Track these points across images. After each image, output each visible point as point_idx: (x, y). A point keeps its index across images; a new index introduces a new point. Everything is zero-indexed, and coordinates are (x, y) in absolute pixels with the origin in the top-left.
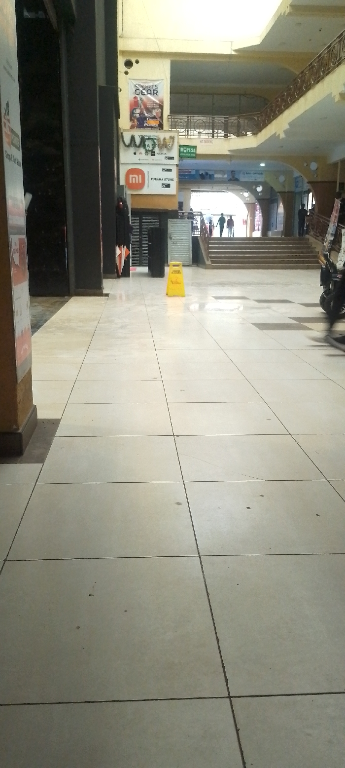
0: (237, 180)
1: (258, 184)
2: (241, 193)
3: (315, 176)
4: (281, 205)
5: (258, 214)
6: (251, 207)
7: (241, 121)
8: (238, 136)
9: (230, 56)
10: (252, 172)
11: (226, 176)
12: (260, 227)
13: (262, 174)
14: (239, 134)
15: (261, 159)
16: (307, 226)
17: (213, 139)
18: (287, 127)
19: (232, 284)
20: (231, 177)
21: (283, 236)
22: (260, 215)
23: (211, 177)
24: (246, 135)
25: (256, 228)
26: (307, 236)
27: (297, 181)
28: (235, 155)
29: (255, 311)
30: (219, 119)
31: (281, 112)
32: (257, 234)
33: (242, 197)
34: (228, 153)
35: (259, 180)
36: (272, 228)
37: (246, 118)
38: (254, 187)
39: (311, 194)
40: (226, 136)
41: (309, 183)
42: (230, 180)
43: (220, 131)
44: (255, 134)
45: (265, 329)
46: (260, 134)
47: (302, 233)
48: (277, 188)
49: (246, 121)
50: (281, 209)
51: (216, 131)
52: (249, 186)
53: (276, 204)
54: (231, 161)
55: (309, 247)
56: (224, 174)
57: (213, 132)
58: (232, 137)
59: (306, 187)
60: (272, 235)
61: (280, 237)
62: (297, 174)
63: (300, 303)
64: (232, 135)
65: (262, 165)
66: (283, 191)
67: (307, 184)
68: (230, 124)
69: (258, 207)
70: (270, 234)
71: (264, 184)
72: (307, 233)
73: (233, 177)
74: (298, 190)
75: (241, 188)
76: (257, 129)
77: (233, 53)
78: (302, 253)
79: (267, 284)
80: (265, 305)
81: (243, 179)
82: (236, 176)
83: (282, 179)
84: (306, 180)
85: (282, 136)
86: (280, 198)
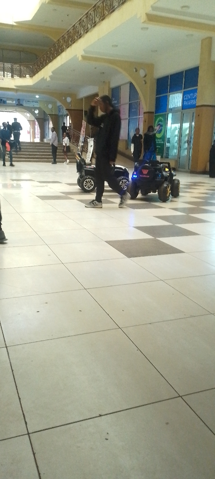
0: (21, 105)
1: (35, 108)
2: (25, 114)
3: (70, 106)
4: (51, 123)
5: (37, 128)
6: (32, 123)
7: (22, 68)
8: (20, 77)
9: (12, 26)
10: (31, 101)
12: (39, 136)
13: (38, 102)
14: (21, 75)
15: (37, 92)
17: (4, 78)
18: (51, 74)
20: (17, 103)
22: (39, 128)
24: (25, 77)
25: (36, 136)
27: (59, 109)
28: (18, 89)
29: (38, 188)
30: (8, 65)
31: (47, 64)
32: (37, 140)
33: (26, 116)
34: (15, 88)
36: (46, 137)
37: (25, 66)
38: (33, 110)
39: (68, 117)
40: (12, 76)
41: (66, 110)
42: (17, 105)
43: (8, 73)
44: (31, 76)
45: (45, 199)
46: (34, 77)
48: (47, 112)
49: (25, 68)
51: (6, 73)
52: (30, 110)
53: (47, 122)
54: (17, 92)
56: (13, 101)
57: (4, 73)
58: (16, 77)
59: (65, 112)
62: (59, 104)
63: (66, 183)
65: (37, 97)
66: (51, 114)
68: (14, 69)
69: (37, 123)
70: (45, 141)
71: (39, 109)
73: (19, 103)
74: (61, 114)
75: (24, 110)
76: (33, 73)
77: (15, 24)
79: (45, 172)
80: (45, 184)
82: (21, 103)
83: (50, 106)
84: (65, 108)
85: (48, 79)
86: (50, 118)
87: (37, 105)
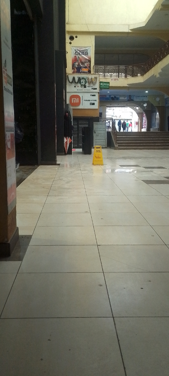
0: (132, 100)
1: (144, 102)
2: (135, 108)
4: (158, 113)
6: (140, 115)
7: (135, 68)
8: (133, 76)
9: (128, 33)
10: (141, 96)
11: (126, 98)
12: (146, 126)
13: (146, 97)
15: (146, 89)
17: (118, 78)
18: (160, 71)
19: (130, 158)
20: (129, 99)
21: (159, 131)
22: (146, 119)
23: (118, 99)
24: (137, 76)
25: (144, 126)
27: (166, 101)
28: (131, 87)
29: (144, 173)
30: (122, 67)
31: (157, 63)
32: (144, 130)
33: (135, 110)
34: (127, 86)
35: (144, 100)
36: (153, 126)
37: (137, 67)
38: (142, 104)
40: (126, 77)
42: (128, 100)
43: (122, 74)
44: (142, 75)
45: (150, 184)
46: (145, 76)
48: (155, 104)
49: (137, 68)
50: (158, 116)
51: (120, 74)
52: (140, 104)
53: (154, 113)
54: (129, 90)
56: (125, 97)
57: (119, 74)
58: (129, 77)
60: (153, 130)
61: (157, 131)
62: (167, 96)
64: (129, 76)
65: (147, 92)
66: (159, 106)
68: (128, 70)
69: (145, 115)
70: (152, 130)
71: (147, 102)
73: (130, 98)
74: (167, 105)
75: (135, 105)
76: (143, 72)
77: (130, 31)
79: (151, 158)
80: (150, 170)
81: (135, 99)
82: (132, 98)
83: (158, 99)
85: (158, 76)
86: (157, 110)
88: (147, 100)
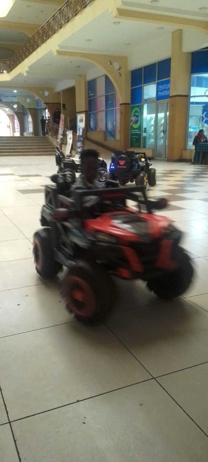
1: (14, 103)
2: (4, 109)
3: (48, 99)
4: (30, 117)
5: (17, 122)
6: (11, 117)
10: (9, 96)
12: (19, 130)
13: (15, 97)
15: (15, 88)
16: (47, 130)
18: (27, 69)
21: (33, 136)
22: (18, 122)
24: (3, 73)
25: (16, 131)
26: (47, 136)
27: (37, 102)
29: (19, 182)
31: (23, 60)
32: (17, 134)
33: (5, 111)
36: (26, 131)
37: (2, 63)
38: (12, 105)
39: (47, 111)
41: (45, 103)
44: (9, 72)
45: (26, 193)
46: (11, 73)
47: (44, 134)
48: (26, 106)
50: (30, 119)
52: (9, 105)
53: (26, 116)
55: (49, 142)
59: (44, 106)
60: (27, 134)
61: (31, 136)
62: (37, 98)
65: (15, 91)
66: (30, 108)
67: (44, 104)
69: (16, 117)
70: (25, 134)
71: (17, 103)
72: (47, 133)
74: (39, 107)
75: (4, 105)
76: (10, 69)
78: (45, 146)
79: (26, 165)
80: (25, 178)
81: (4, 100)
83: (28, 100)
84: (43, 102)
85: (25, 74)
86: (29, 112)
87: (15, 100)
88: (16, 101)
